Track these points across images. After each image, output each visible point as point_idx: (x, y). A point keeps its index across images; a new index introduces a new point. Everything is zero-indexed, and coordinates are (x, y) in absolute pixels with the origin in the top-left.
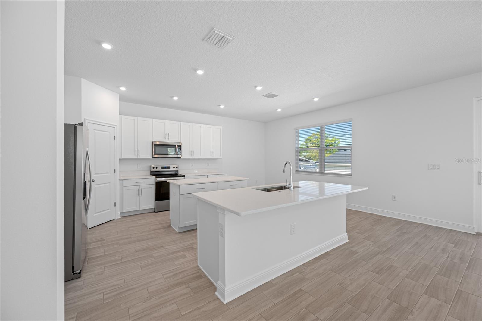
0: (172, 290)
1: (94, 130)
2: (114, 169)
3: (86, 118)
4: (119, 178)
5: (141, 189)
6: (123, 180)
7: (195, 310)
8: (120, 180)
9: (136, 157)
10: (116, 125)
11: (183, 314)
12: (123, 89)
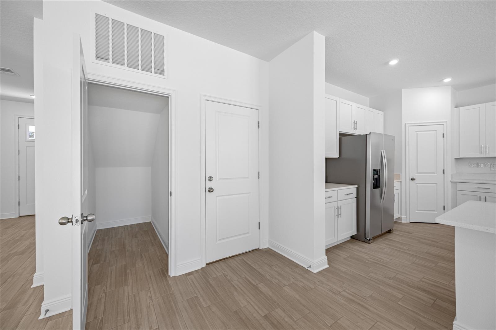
0: (416, 289)
1: (416, 131)
2: (443, 169)
3: (406, 123)
4: (451, 180)
5: (486, 197)
6: (456, 182)
7: (412, 311)
8: (452, 182)
9: (482, 156)
10: (446, 121)
11: (399, 303)
12: (447, 80)
